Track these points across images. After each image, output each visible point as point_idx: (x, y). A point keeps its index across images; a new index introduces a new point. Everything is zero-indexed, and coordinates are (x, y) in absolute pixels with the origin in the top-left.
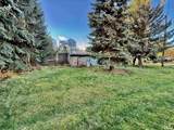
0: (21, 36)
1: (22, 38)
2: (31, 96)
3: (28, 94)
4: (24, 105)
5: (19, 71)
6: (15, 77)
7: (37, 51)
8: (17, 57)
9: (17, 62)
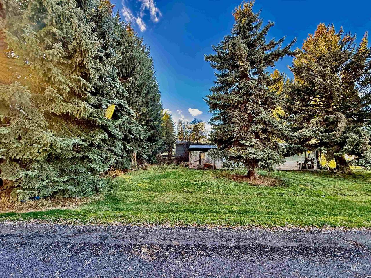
0: (130, 132)
1: (132, 134)
2: (132, 192)
3: (130, 190)
4: (127, 197)
5: (124, 170)
6: (121, 176)
7: (145, 145)
8: (125, 154)
9: (125, 160)
